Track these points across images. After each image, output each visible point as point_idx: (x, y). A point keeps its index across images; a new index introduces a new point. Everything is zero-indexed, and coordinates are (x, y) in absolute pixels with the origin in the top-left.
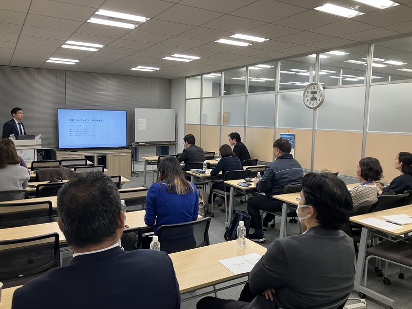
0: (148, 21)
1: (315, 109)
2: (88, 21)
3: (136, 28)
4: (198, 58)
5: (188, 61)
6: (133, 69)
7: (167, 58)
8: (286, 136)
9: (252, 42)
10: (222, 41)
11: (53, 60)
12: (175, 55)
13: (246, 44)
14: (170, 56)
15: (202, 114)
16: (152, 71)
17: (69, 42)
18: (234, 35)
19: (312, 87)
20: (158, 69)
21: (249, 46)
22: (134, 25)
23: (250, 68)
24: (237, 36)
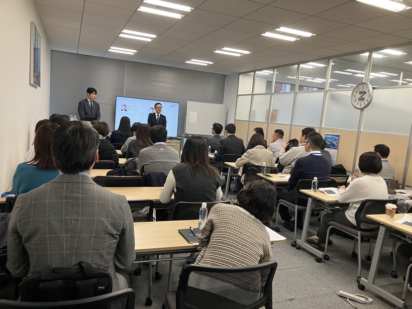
0: (192, 11)
1: (362, 109)
2: (138, 9)
3: (183, 18)
4: (248, 52)
5: (239, 55)
6: (188, 62)
7: (217, 52)
8: (330, 136)
9: (299, 37)
10: (268, 34)
11: (114, 49)
12: (225, 49)
13: (293, 39)
14: (220, 49)
15: (252, 110)
16: (206, 65)
17: (125, 31)
18: (279, 28)
19: (361, 86)
20: (212, 63)
21: (296, 41)
22: (181, 15)
23: (302, 66)
24: (282, 29)
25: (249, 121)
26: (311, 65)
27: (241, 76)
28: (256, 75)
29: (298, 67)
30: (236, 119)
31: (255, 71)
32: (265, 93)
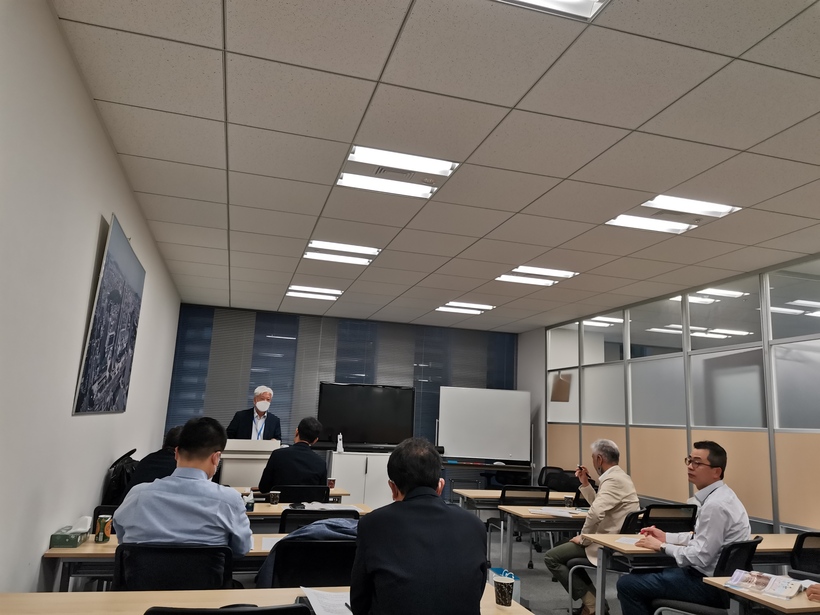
3: (434, 194)
4: (569, 274)
5: (550, 283)
6: (441, 309)
7: (504, 278)
9: (697, 219)
12: (520, 269)
13: (680, 228)
14: (510, 271)
16: (478, 312)
17: (315, 243)
18: (652, 199)
20: (490, 307)
21: (688, 231)
22: (428, 189)
23: (690, 298)
25: (580, 424)
26: (711, 296)
27: (549, 333)
28: (583, 329)
29: (684, 301)
30: (549, 421)
31: (580, 320)
32: (603, 362)
